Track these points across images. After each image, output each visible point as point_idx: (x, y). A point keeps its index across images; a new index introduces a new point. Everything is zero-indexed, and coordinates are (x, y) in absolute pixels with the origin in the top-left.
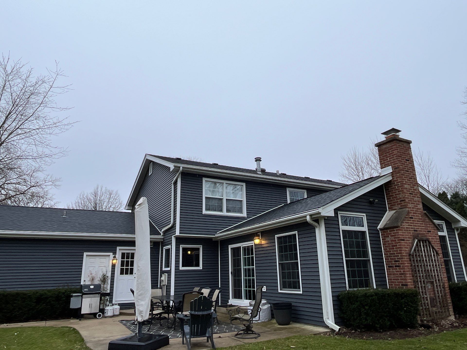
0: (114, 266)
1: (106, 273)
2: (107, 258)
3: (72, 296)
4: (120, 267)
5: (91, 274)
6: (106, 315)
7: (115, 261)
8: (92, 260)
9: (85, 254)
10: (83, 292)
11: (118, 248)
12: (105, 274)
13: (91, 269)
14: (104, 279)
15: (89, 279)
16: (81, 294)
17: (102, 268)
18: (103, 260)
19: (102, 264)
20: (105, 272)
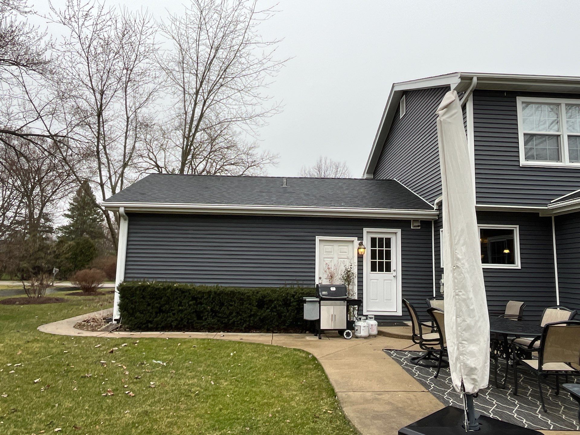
0: (360, 258)
1: (351, 268)
2: (350, 245)
3: (305, 302)
4: (370, 260)
5: (329, 269)
6: (358, 334)
7: (361, 250)
8: (328, 247)
9: (318, 238)
10: (321, 296)
11: (365, 230)
12: (349, 270)
13: (328, 261)
14: (348, 278)
15: (325, 276)
16: (318, 299)
17: (344, 260)
18: (345, 248)
19: (343, 255)
20: (348, 266)
